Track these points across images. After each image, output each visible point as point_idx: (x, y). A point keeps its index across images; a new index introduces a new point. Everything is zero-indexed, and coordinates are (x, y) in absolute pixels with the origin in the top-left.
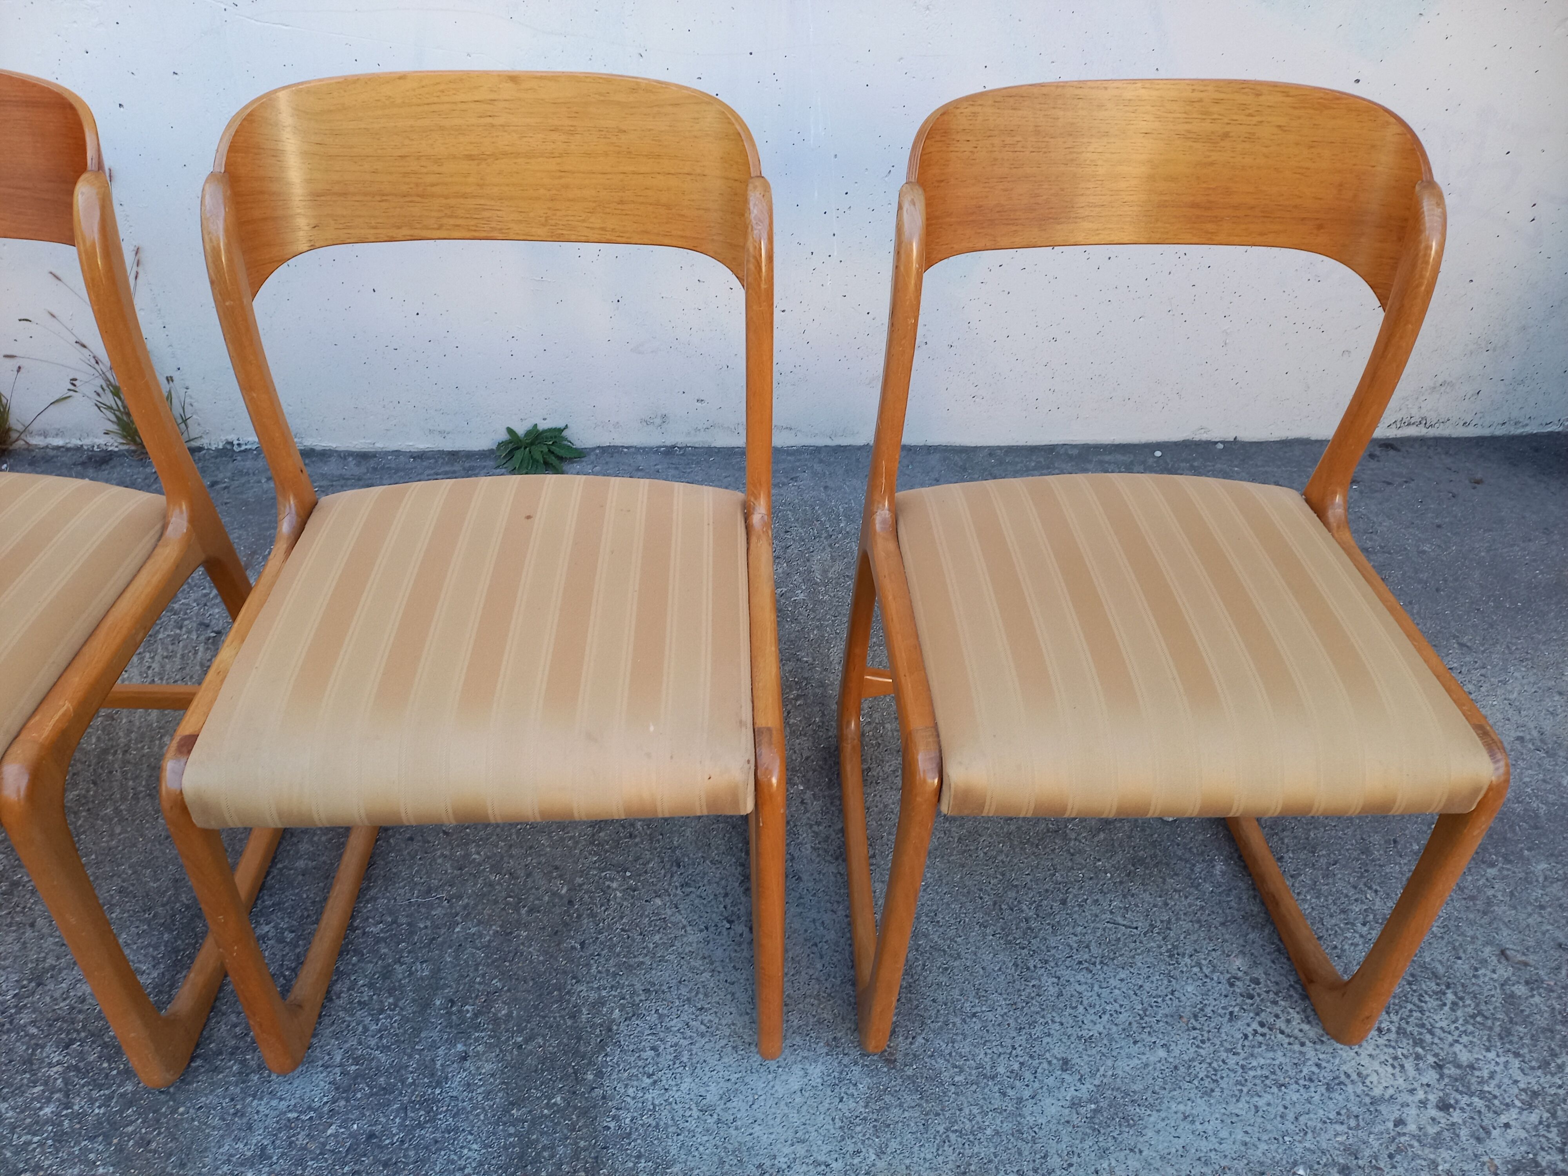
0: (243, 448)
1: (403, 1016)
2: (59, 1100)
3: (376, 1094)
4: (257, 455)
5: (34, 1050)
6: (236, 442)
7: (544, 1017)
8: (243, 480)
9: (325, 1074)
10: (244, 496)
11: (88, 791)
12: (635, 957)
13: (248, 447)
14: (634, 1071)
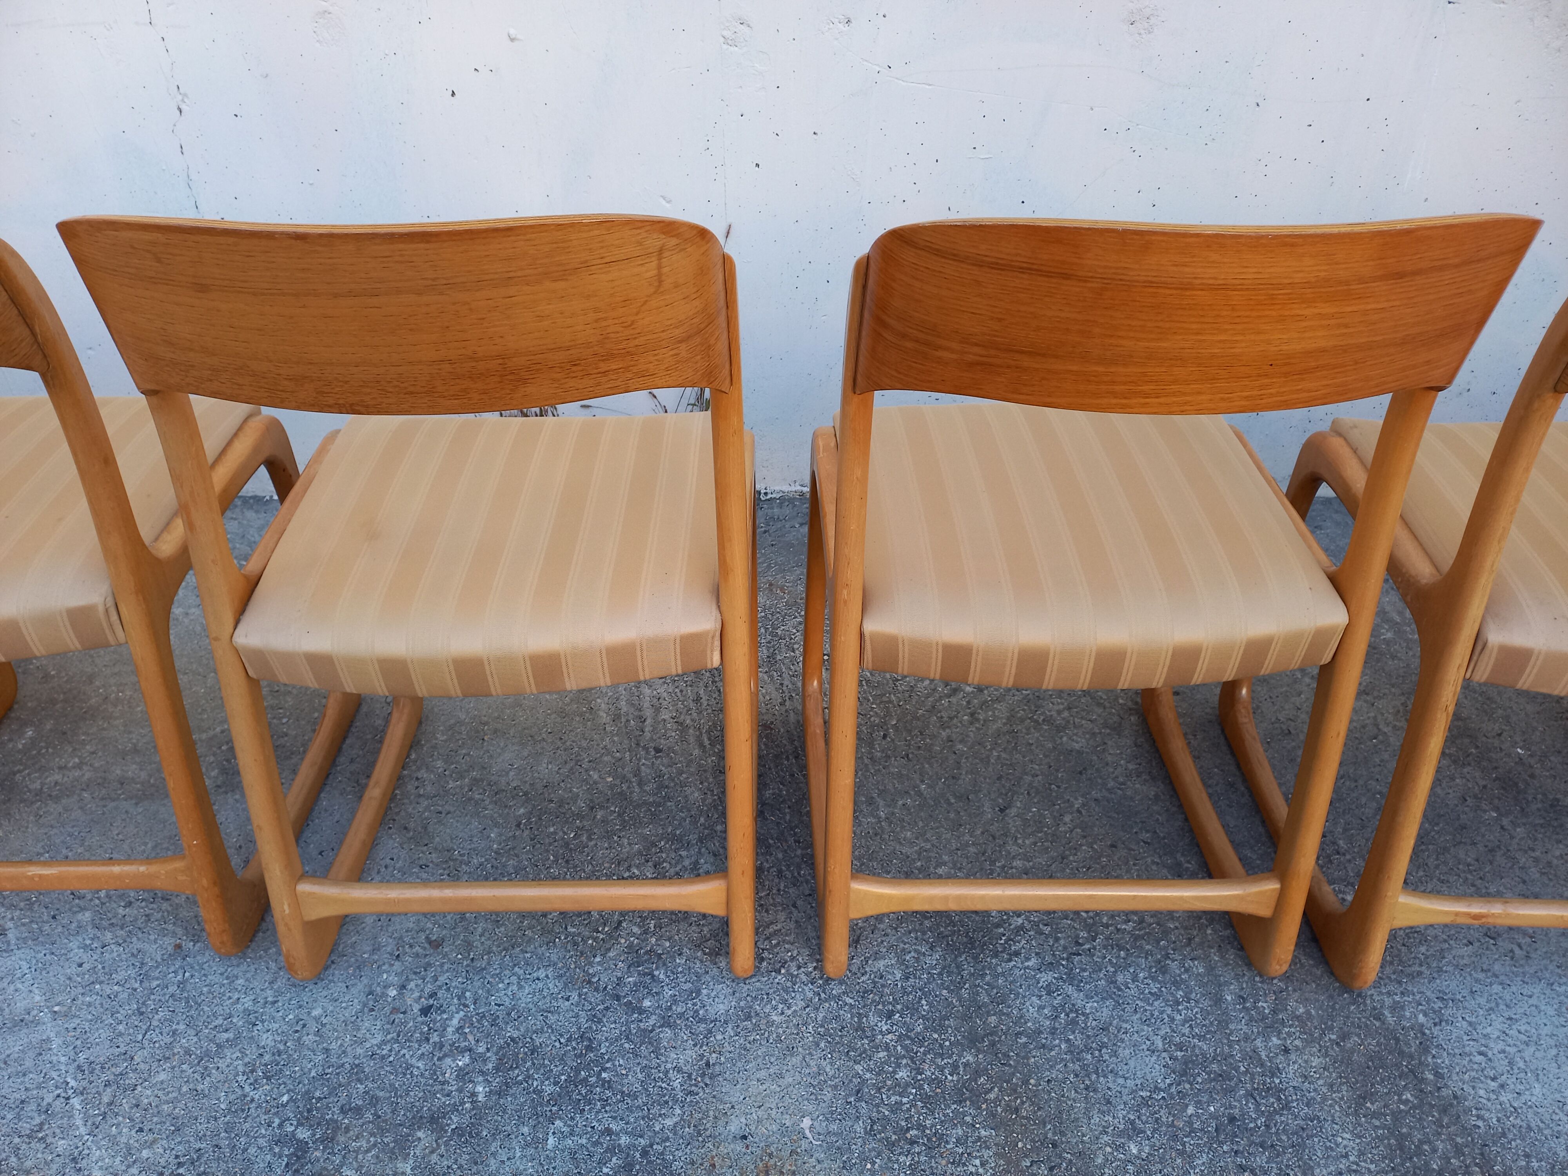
0: (768, 497)
1: (1202, 1009)
2: (907, 1065)
3: (1214, 1080)
4: (781, 503)
5: (860, 1019)
6: (763, 491)
7: (1348, 1017)
8: (779, 525)
9: (1154, 1058)
10: (787, 539)
11: (781, 791)
12: (1410, 966)
13: (773, 496)
14: (1473, 1074)
